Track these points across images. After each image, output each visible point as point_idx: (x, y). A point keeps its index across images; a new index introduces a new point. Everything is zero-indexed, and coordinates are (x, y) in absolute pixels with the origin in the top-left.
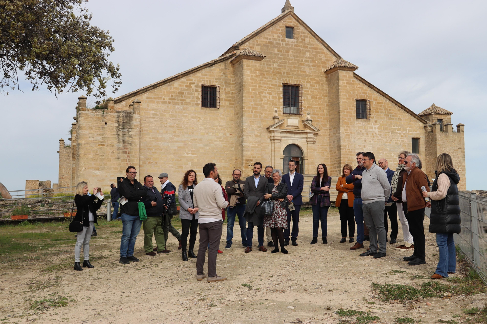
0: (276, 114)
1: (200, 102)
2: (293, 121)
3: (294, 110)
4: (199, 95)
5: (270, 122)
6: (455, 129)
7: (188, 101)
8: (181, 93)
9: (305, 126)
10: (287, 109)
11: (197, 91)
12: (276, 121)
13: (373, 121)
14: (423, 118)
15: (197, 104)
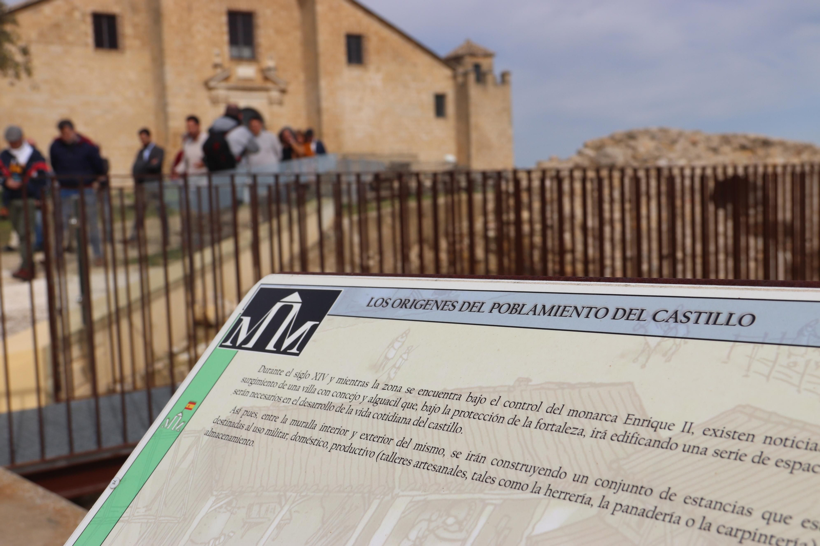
0: (218, 60)
1: (90, 40)
2: (246, 71)
3: (246, 52)
4: (88, 28)
5: (208, 72)
6: (499, 79)
7: (70, 38)
8: (57, 26)
9: (266, 79)
10: (235, 51)
11: (84, 21)
12: (219, 71)
13: (372, 67)
14: (452, 62)
15: (86, 45)
